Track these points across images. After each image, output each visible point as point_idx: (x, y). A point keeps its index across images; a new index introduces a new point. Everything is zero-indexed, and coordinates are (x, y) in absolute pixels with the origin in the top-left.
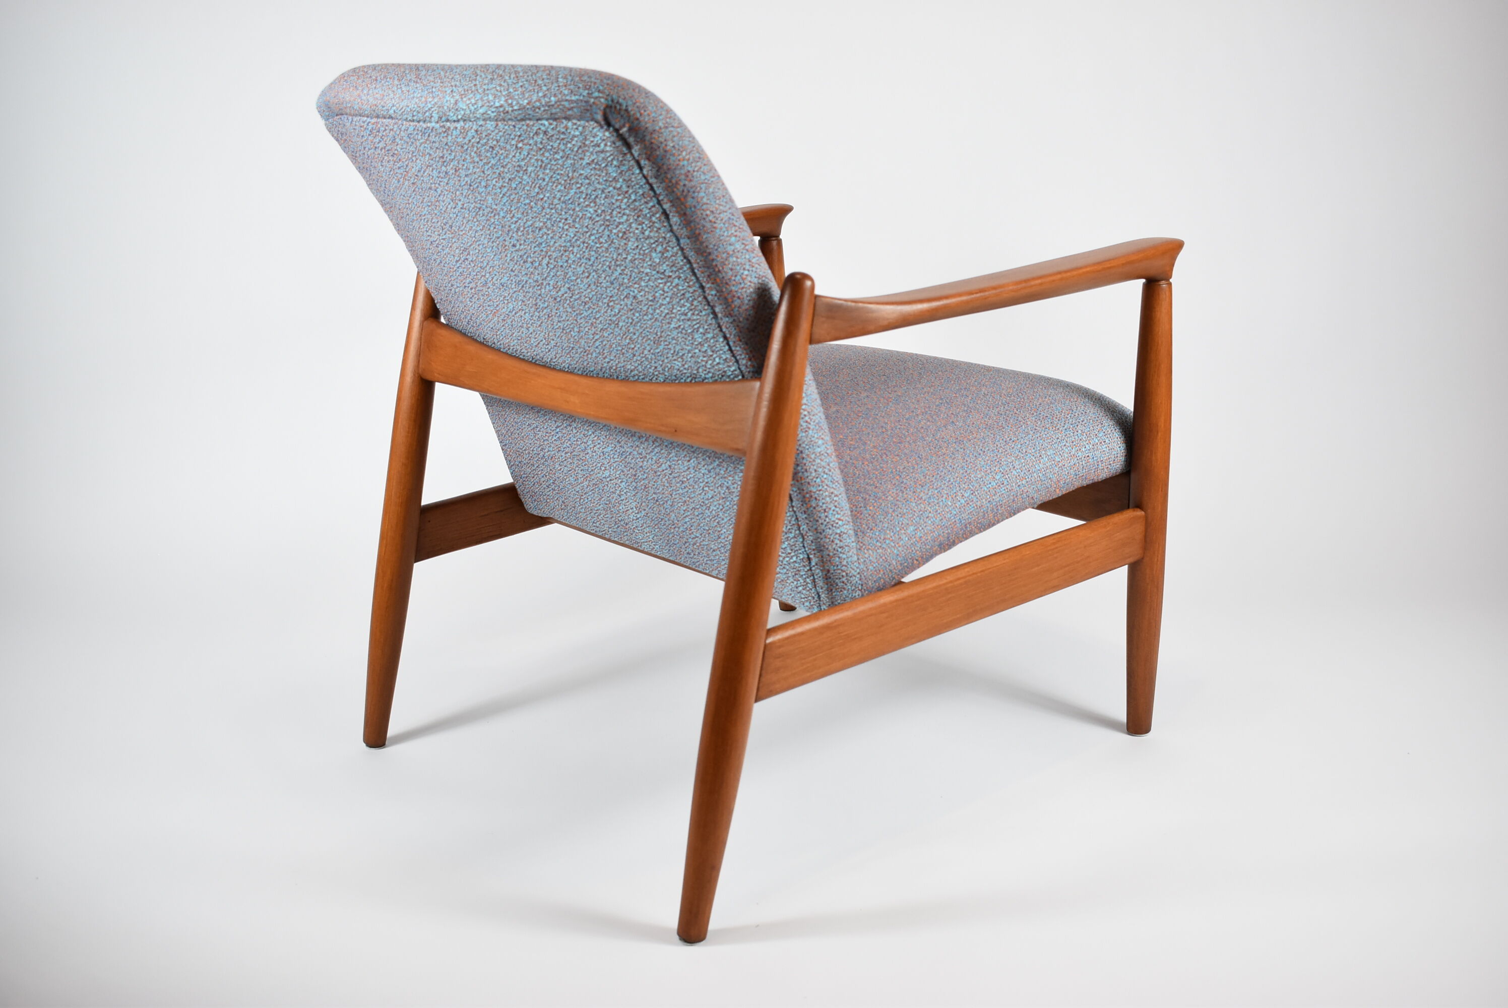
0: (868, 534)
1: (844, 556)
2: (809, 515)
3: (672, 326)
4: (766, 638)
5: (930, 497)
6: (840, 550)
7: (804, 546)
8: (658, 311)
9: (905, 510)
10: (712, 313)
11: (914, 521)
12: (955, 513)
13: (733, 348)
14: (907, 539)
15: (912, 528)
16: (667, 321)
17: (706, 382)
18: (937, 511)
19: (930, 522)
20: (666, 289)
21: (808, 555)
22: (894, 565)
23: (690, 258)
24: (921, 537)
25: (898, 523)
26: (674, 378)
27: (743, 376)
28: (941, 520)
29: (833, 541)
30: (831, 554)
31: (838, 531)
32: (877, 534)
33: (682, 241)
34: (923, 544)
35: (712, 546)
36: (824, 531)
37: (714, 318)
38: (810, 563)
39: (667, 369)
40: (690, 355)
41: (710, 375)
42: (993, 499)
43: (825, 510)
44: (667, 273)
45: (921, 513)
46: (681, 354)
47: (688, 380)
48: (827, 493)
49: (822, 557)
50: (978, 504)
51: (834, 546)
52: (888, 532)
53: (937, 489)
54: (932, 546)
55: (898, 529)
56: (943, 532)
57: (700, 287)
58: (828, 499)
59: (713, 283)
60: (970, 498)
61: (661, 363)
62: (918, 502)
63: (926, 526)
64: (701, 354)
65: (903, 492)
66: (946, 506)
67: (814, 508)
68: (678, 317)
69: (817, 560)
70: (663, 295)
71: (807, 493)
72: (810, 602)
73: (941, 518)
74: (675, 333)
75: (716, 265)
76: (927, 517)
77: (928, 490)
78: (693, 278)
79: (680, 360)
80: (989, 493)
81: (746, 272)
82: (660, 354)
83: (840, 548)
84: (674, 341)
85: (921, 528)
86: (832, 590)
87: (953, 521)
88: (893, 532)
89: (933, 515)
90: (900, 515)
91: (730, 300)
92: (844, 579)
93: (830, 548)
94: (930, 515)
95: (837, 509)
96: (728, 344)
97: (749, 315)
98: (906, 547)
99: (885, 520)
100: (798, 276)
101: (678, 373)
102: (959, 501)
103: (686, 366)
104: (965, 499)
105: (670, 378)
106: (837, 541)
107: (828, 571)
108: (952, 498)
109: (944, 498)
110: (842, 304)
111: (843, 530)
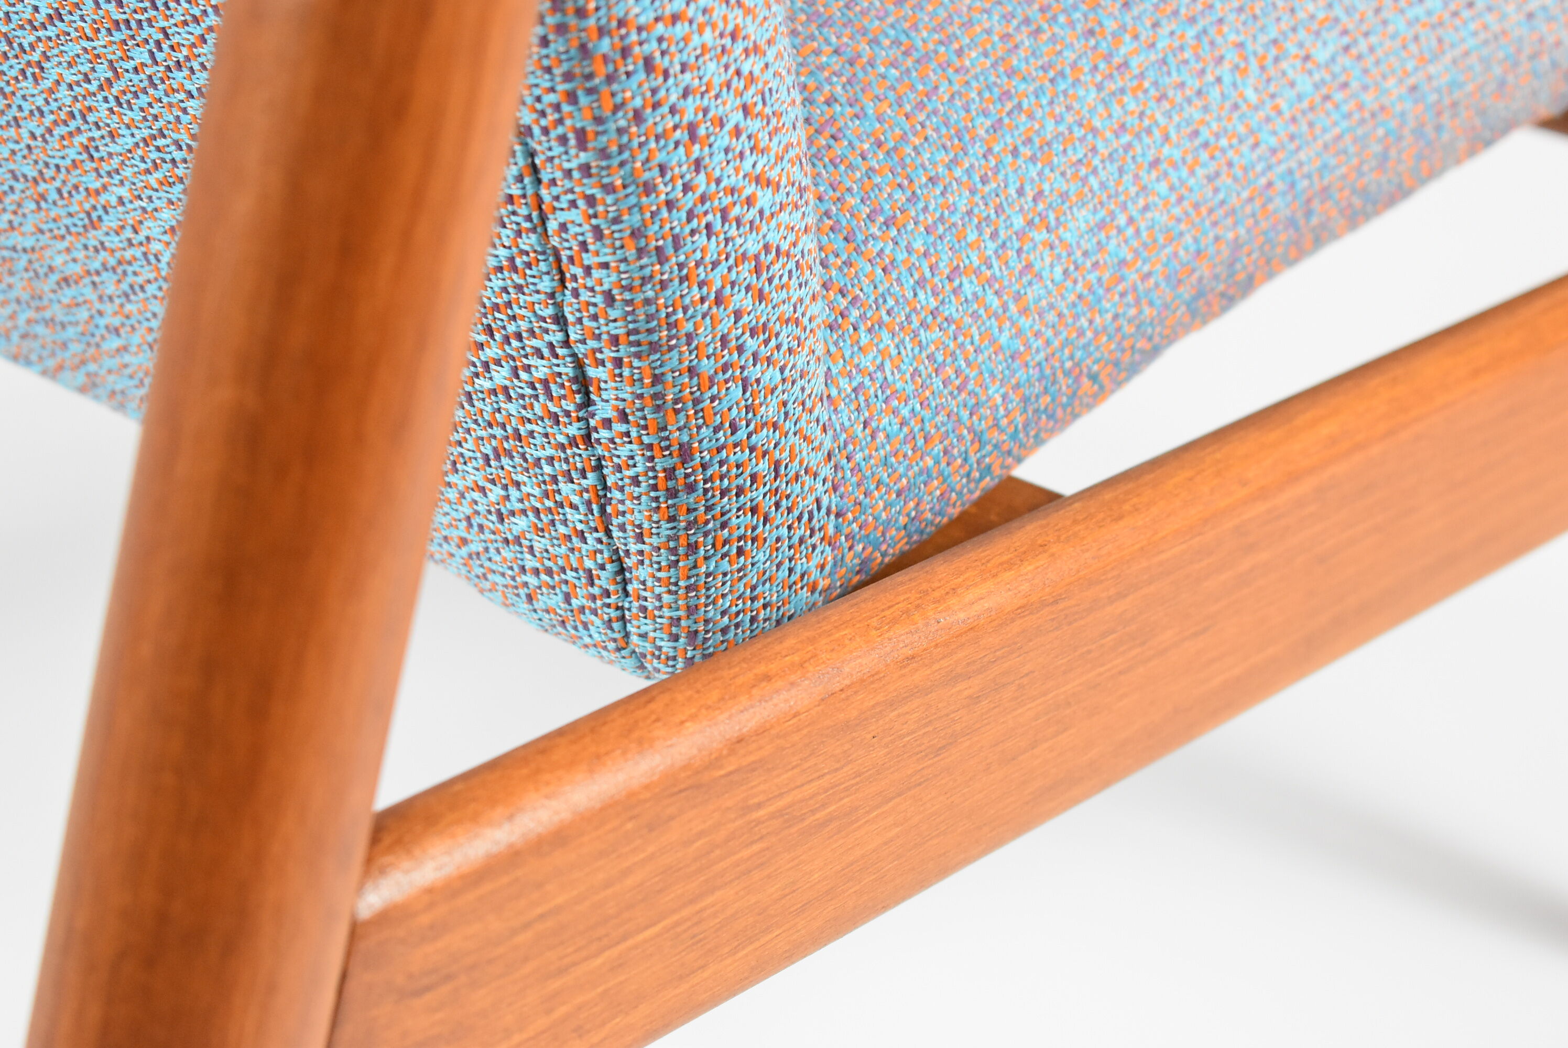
0: (874, 247)
1: (772, 376)
2: (603, 153)
4: (360, 888)
5: (1164, 62)
6: (751, 344)
7: (560, 320)
9: (1050, 125)
11: (1093, 181)
12: (1273, 141)
14: (1058, 271)
15: (1083, 217)
18: (1196, 133)
19: (1162, 188)
21: (579, 365)
22: (995, 408)
24: (1123, 263)
25: (1021, 192)
28: (1210, 179)
29: (719, 300)
30: (707, 366)
31: (752, 246)
32: (918, 245)
34: (1130, 298)
35: (58, 261)
36: (677, 243)
38: (587, 403)
42: (1430, 78)
43: (692, 129)
45: (1125, 139)
48: (708, 36)
49: (657, 379)
50: (1368, 99)
51: (726, 325)
52: (972, 236)
53: (1192, 20)
54: (1166, 306)
55: (1018, 222)
56: (1217, 239)
58: (711, 68)
60: (1337, 69)
62: (1112, 86)
63: (1146, 208)
65: (1038, 31)
66: (1236, 107)
67: (638, 117)
69: (627, 392)
71: (602, 32)
72: (567, 598)
73: (1212, 168)
76: (1155, 163)
77: (1156, 25)
80: (1413, 48)
83: (753, 333)
85: (1122, 220)
86: (693, 548)
87: (1263, 181)
88: (994, 235)
89: (1177, 155)
90: (1025, 151)
92: (757, 494)
93: (704, 335)
94: (1166, 150)
95: (754, 125)
98: (1051, 317)
99: (958, 172)
102: (1292, 84)
104: (1317, 77)
106: (741, 299)
107: (685, 453)
108: (1263, 68)
109: (1226, 66)
111: (773, 238)
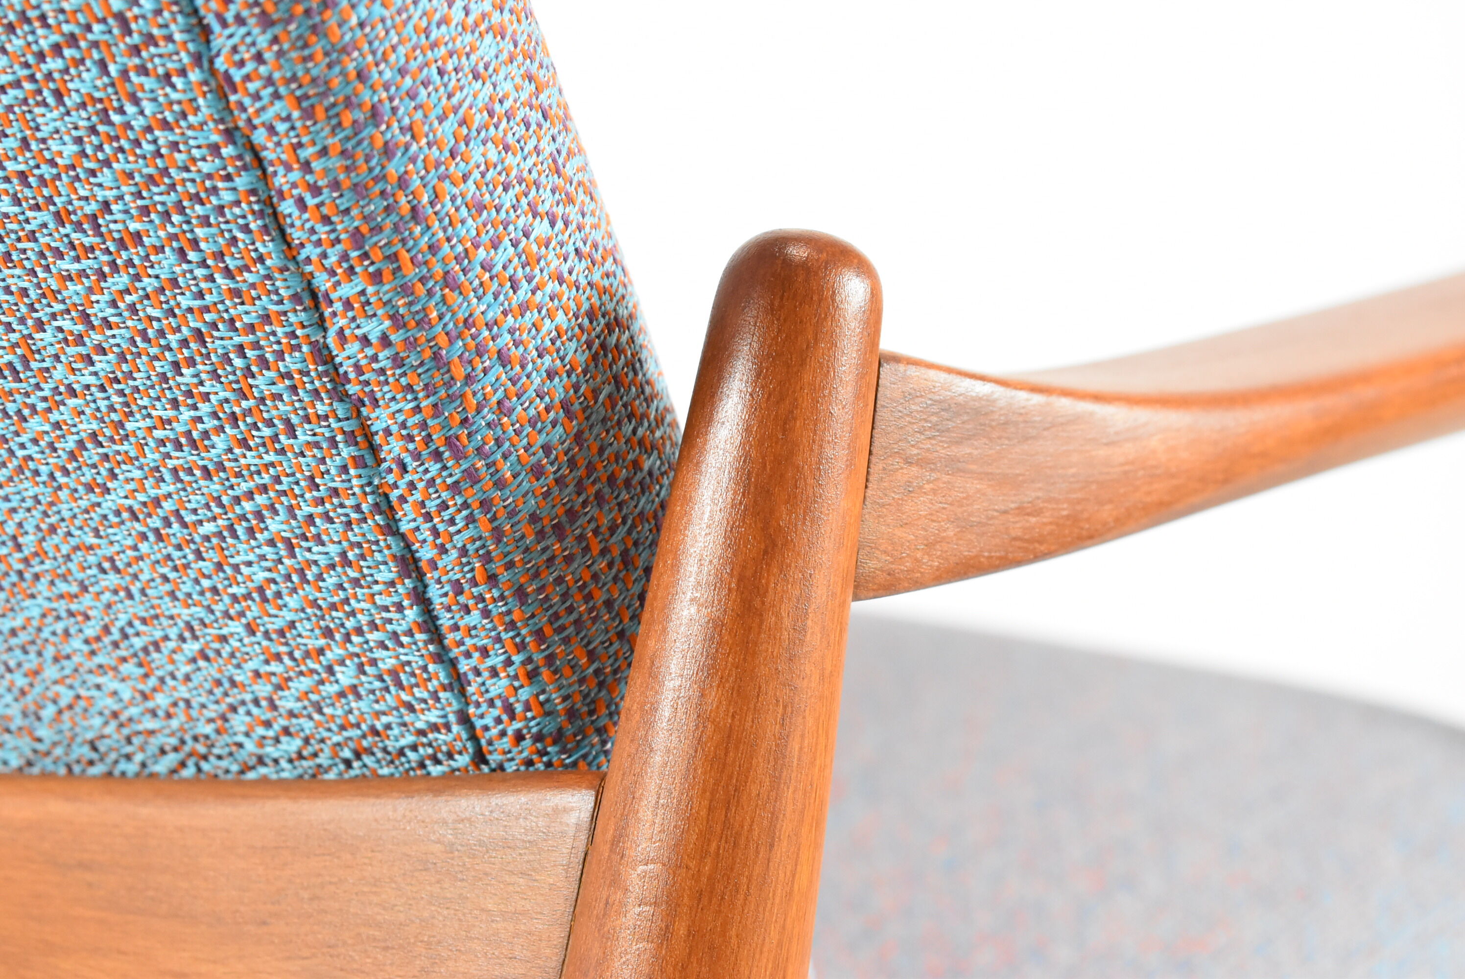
3: (109, 504)
8: (35, 424)
10: (351, 438)
13: (445, 620)
16: (88, 475)
17: (265, 780)
20: (100, 310)
23: (260, 137)
26: (86, 752)
27: (480, 758)
33: (220, 40)
37: (358, 462)
39: (49, 712)
40: (192, 647)
41: (291, 745)
44: (114, 224)
46: (138, 643)
47: (162, 766)
57: (296, 298)
59: (376, 278)
61: (21, 681)
64: (256, 645)
68: (152, 457)
70: (80, 340)
74: (123, 536)
75: (403, 182)
78: (267, 247)
79: (129, 668)
81: (541, 228)
82: (23, 637)
84: (112, 579)
91: (460, 372)
96: (421, 598)
97: (547, 449)
100: (798, 253)
101: (110, 729)
103: (162, 700)
105: (59, 751)
110: (989, 400)
